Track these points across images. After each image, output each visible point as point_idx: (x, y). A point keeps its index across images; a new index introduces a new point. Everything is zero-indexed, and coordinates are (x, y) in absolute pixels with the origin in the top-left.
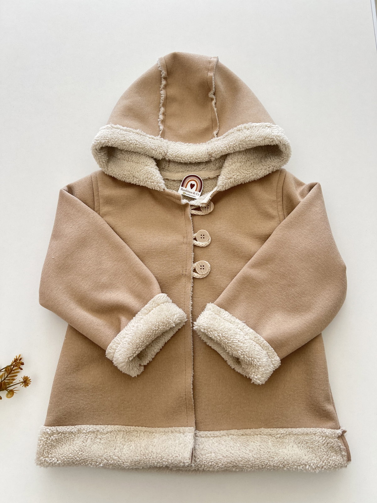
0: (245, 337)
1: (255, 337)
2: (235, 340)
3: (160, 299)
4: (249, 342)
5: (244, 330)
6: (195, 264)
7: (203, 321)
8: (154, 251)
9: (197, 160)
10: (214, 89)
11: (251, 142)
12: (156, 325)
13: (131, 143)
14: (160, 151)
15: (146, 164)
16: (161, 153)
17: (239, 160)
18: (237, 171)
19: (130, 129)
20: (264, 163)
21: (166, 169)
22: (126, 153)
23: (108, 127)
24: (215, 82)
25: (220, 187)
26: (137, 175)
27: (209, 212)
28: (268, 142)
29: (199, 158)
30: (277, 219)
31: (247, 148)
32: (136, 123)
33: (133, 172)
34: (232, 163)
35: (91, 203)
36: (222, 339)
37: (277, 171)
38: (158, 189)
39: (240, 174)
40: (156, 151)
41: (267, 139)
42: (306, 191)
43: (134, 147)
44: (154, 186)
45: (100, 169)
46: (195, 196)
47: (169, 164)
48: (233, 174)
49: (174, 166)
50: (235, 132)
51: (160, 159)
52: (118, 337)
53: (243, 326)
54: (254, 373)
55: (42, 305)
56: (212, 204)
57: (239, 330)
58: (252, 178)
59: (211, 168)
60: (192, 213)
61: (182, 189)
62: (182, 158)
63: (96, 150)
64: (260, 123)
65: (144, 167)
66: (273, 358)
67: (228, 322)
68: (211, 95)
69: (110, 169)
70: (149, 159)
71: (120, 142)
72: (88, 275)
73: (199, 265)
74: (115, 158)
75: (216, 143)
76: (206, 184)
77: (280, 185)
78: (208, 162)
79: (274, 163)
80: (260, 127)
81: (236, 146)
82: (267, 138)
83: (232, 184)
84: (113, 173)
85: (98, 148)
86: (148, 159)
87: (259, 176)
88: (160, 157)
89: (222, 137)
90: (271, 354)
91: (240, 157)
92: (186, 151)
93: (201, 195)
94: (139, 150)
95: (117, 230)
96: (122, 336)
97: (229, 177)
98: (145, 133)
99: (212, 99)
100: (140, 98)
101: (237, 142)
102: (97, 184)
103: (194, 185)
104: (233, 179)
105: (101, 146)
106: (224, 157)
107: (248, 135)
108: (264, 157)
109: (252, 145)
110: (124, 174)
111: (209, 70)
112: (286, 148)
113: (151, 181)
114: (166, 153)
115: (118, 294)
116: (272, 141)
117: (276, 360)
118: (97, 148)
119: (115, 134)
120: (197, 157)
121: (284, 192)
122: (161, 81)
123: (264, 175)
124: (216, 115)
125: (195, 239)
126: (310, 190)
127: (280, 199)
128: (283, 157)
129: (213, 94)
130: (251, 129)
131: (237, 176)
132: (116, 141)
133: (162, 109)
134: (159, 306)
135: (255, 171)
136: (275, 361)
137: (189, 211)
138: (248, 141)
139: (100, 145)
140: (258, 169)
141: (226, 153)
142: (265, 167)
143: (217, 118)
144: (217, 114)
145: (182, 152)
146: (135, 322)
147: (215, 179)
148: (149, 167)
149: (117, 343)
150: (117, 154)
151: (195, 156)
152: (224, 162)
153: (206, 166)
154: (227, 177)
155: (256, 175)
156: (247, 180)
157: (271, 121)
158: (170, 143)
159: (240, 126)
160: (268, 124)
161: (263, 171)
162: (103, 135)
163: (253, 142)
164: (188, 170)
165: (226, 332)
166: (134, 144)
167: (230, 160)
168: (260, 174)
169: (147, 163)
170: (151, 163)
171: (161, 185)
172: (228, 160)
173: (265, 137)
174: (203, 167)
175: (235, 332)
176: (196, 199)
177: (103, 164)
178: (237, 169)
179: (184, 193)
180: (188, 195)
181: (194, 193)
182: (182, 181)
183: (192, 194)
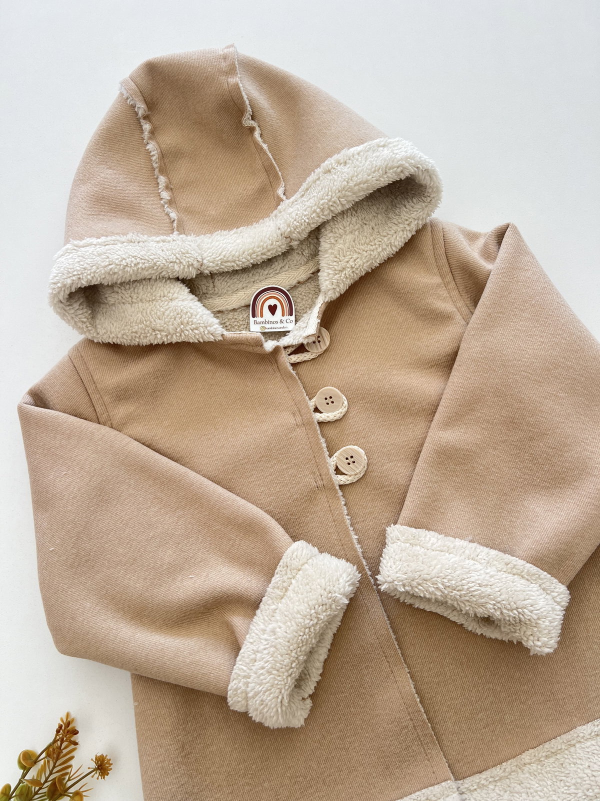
0: (488, 571)
1: (507, 564)
2: (472, 585)
4: (499, 579)
5: (479, 557)
6: (334, 458)
7: (396, 568)
8: (246, 461)
9: (265, 257)
10: (249, 109)
11: (362, 185)
13: (125, 264)
14: (188, 262)
15: (170, 298)
16: (192, 265)
17: (348, 228)
18: (351, 250)
19: (114, 238)
20: (395, 219)
21: (211, 292)
22: (122, 288)
23: (67, 249)
24: (247, 94)
25: (330, 293)
26: (159, 324)
27: (324, 348)
28: (394, 174)
29: (269, 251)
30: (458, 317)
31: (357, 200)
32: (122, 223)
33: (151, 322)
34: (336, 239)
35: (88, 411)
36: (446, 592)
37: (425, 226)
38: (212, 339)
39: (360, 256)
40: (181, 262)
41: (391, 171)
42: (493, 247)
43: (133, 270)
44: (200, 336)
45: (82, 337)
46: (284, 326)
47: (213, 282)
48: (346, 260)
49: (224, 282)
50: (321, 178)
51: (194, 277)
52: (240, 663)
53: (473, 549)
54: (531, 638)
55: (64, 652)
56: (324, 330)
57: (472, 562)
58: (383, 256)
59: (295, 262)
60: (292, 361)
61: (255, 321)
62: (234, 262)
63: (62, 302)
64: (362, 143)
65: (168, 305)
66: (553, 592)
67: (443, 553)
68: (248, 122)
69: (102, 331)
70: (172, 286)
71: (103, 272)
72: (135, 560)
73: (341, 457)
74: (104, 306)
75: (291, 210)
76: (297, 296)
77: (441, 251)
78: (287, 253)
79: (415, 213)
80: (368, 151)
81: (335, 202)
82: (390, 169)
83: (350, 280)
84: (111, 336)
85: (63, 298)
87: (396, 246)
88: (193, 273)
89: (297, 195)
90: (548, 584)
91: (348, 223)
92: (238, 245)
93: (296, 321)
94: (146, 274)
95: (159, 446)
96: (248, 658)
97: (339, 268)
98: (146, 236)
99: (252, 130)
100: (110, 171)
101: (334, 195)
102: (88, 369)
104: (349, 270)
105: (68, 292)
106: (316, 233)
107: (350, 175)
108: (390, 207)
109: (364, 191)
110: (134, 330)
111: (227, 73)
112: (430, 177)
113: (192, 328)
114: (201, 260)
115: (207, 576)
116: (402, 171)
117: (561, 592)
118: (61, 298)
119: (86, 259)
120: (263, 249)
121: (453, 261)
122: (141, 126)
123: (404, 242)
124: (271, 157)
125: (316, 410)
126: (499, 243)
127: (449, 278)
128: (429, 197)
129: (250, 118)
130: (350, 162)
131: (355, 260)
132: (95, 272)
133: (162, 180)
134: (301, 572)
135: (385, 239)
136: (558, 595)
137: (287, 360)
138: (355, 186)
139: (64, 291)
140: (388, 234)
141: (319, 224)
142: (401, 226)
143: (274, 163)
144: (272, 155)
145: (231, 249)
146: (264, 619)
147: (310, 280)
148: (177, 300)
149: (245, 677)
150: (107, 296)
151: (258, 250)
152: (319, 243)
153: (286, 261)
154: (336, 270)
155: (390, 247)
156: (375, 261)
157: (379, 135)
158: (200, 238)
159: (326, 162)
160: (380, 141)
161: (400, 235)
162: (64, 269)
163: (366, 184)
164: (253, 280)
165: (448, 576)
166: (133, 265)
167: (331, 235)
168: (397, 243)
169: (170, 295)
170: (179, 291)
171: (215, 329)
172: (326, 235)
173: (386, 168)
174: (280, 266)
175: (465, 570)
176: (290, 331)
177: (84, 326)
178: (350, 246)
179: (261, 328)
180: (271, 328)
181: (281, 322)
182: (250, 305)
183: (279, 325)
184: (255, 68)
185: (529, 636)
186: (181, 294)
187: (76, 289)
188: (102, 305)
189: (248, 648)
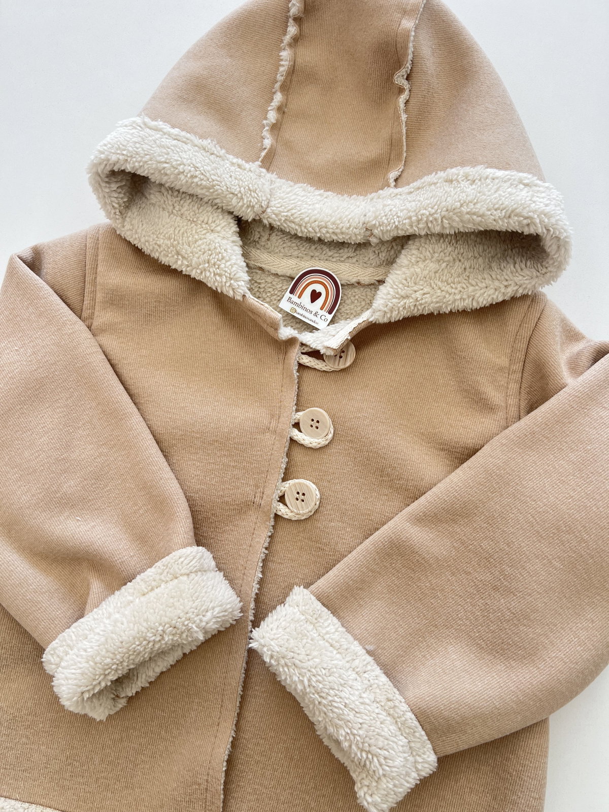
0: (364, 695)
1: (389, 700)
2: (338, 700)
3: (182, 563)
4: (369, 711)
5: (366, 675)
6: (286, 485)
7: (275, 634)
8: (198, 436)
9: (335, 238)
10: (409, 65)
11: (475, 217)
12: (157, 631)
13: (182, 171)
14: (250, 201)
15: (212, 228)
16: (253, 207)
17: (436, 255)
18: (426, 281)
19: (188, 135)
20: (496, 272)
21: (263, 244)
22: (170, 192)
23: (134, 122)
24: (414, 47)
25: (378, 314)
26: (185, 250)
27: (342, 367)
28: (517, 224)
29: (342, 233)
30: (501, 415)
31: (462, 230)
32: (205, 122)
33: (179, 243)
34: (418, 259)
35: (75, 300)
36: (308, 690)
37: (524, 297)
38: (231, 294)
39: (432, 292)
40: (242, 198)
41: (516, 218)
42: (585, 360)
43: (187, 182)
44: (220, 285)
45: (108, 221)
46: (317, 321)
47: (270, 235)
48: (415, 288)
49: (280, 241)
50: (438, 184)
51: (250, 220)
52: (74, 630)
53: (365, 663)
54: (365, 789)
56: (352, 348)
57: (354, 676)
58: (458, 306)
59: (366, 259)
60: (301, 362)
61: (290, 299)
62: (300, 226)
63: (100, 176)
64: (506, 169)
65: (205, 234)
66: (419, 756)
67: (331, 649)
68: (399, 79)
69: (128, 226)
70: (221, 217)
71: (154, 166)
72: (35, 471)
73: (293, 489)
74: (146, 200)
75: (389, 202)
76: (349, 296)
77: (526, 333)
78: (363, 246)
79: (521, 278)
80: (505, 182)
81: (436, 219)
82: (517, 215)
83: (407, 313)
84: (134, 237)
85: (102, 172)
86: (218, 216)
87: (478, 303)
88: (249, 216)
89: (405, 189)
90: (418, 745)
91: (440, 250)
92: (314, 210)
93: (332, 322)
94: (199, 191)
96: (83, 630)
97: (403, 293)
98: (223, 151)
99: (401, 90)
100: (228, 60)
101: (439, 211)
102: (97, 256)
103: (319, 294)
104: (411, 301)
105: (109, 168)
106: (402, 241)
107: (469, 198)
108: (499, 255)
109: (474, 224)
110: (158, 242)
111: (405, 12)
112: (559, 247)
113: (216, 272)
114: (265, 207)
115: (94, 527)
116: (528, 225)
117: (428, 761)
118: (100, 171)
119: (146, 143)
120: (337, 228)
121: (532, 352)
122: (287, 26)
123: (491, 303)
124: (404, 131)
125: (297, 425)
126: (596, 360)
127: (518, 367)
128: (547, 268)
129: (405, 77)
130: (479, 183)
131: (424, 294)
132: (146, 162)
133: (278, 98)
134: (176, 581)
135: (471, 289)
136: (422, 762)
137: (295, 355)
138: (468, 213)
139: (106, 165)
140: (477, 285)
141: (408, 234)
142: (497, 283)
143: (405, 140)
144: (407, 130)
145: (303, 211)
146: (117, 604)
147: (372, 287)
148: (216, 235)
149: (68, 646)
150: (151, 191)
151: (331, 227)
152: (400, 252)
153: (358, 252)
154: (398, 293)
155: (471, 299)
156: (446, 307)
157: (534, 168)
158: (279, 182)
159: (454, 169)
160: (526, 177)
161: (489, 293)
162: (117, 142)
163: (480, 218)
164: (312, 254)
165: (319, 675)
166: (189, 175)
167: (415, 252)
168: (481, 300)
169: (213, 225)
170: (225, 225)
171: (239, 285)
172: (411, 249)
173: (512, 211)
174: (349, 255)
175: (341, 680)
176: (319, 329)
177: (113, 211)
178: (428, 277)
179: (292, 309)
180: (301, 315)
181: (316, 314)
182: (294, 278)
183: (311, 317)
184: (443, 21)
185: (366, 785)
186: (224, 230)
187: (119, 169)
188: (144, 198)
189: (89, 621)
